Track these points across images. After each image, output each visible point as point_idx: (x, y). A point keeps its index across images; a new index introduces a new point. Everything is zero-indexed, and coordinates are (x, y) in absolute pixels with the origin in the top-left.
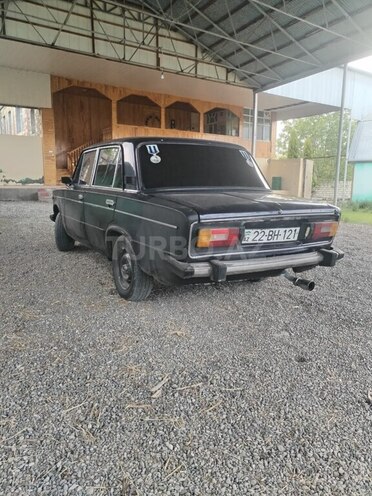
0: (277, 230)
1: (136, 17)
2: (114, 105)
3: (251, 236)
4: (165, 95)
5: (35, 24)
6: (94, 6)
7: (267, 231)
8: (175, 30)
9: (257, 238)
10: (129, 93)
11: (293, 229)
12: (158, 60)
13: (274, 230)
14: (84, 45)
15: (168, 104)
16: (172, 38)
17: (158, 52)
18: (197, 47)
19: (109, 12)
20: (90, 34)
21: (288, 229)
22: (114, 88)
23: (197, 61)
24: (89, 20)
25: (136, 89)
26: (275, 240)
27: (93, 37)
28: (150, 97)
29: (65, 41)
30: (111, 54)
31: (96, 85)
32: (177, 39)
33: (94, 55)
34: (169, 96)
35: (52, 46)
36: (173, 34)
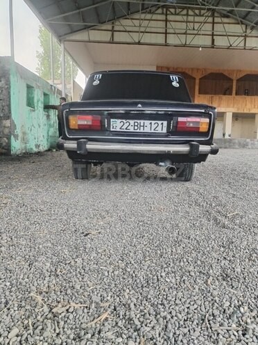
0: (142, 122)
1: (198, 14)
2: (197, 81)
3: (117, 125)
4: (238, 71)
5: (130, 32)
6: (168, 12)
7: (132, 122)
8: (228, 17)
9: (124, 127)
10: (209, 72)
11: (160, 122)
12: (213, 41)
13: (139, 121)
14: (160, 39)
15: (239, 77)
16: (224, 23)
17: (213, 35)
18: (246, 26)
19: (178, 14)
20: (164, 32)
21: (153, 122)
22: (198, 69)
23: (246, 37)
24: (164, 22)
25: (214, 68)
26: (142, 131)
27: (166, 33)
28: (226, 74)
29: (147, 38)
30: (177, 42)
31: (186, 69)
32: (229, 23)
33: (166, 45)
34: (240, 71)
35: (139, 43)
36: (225, 20)
